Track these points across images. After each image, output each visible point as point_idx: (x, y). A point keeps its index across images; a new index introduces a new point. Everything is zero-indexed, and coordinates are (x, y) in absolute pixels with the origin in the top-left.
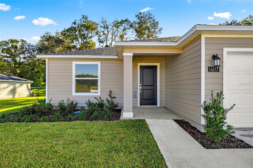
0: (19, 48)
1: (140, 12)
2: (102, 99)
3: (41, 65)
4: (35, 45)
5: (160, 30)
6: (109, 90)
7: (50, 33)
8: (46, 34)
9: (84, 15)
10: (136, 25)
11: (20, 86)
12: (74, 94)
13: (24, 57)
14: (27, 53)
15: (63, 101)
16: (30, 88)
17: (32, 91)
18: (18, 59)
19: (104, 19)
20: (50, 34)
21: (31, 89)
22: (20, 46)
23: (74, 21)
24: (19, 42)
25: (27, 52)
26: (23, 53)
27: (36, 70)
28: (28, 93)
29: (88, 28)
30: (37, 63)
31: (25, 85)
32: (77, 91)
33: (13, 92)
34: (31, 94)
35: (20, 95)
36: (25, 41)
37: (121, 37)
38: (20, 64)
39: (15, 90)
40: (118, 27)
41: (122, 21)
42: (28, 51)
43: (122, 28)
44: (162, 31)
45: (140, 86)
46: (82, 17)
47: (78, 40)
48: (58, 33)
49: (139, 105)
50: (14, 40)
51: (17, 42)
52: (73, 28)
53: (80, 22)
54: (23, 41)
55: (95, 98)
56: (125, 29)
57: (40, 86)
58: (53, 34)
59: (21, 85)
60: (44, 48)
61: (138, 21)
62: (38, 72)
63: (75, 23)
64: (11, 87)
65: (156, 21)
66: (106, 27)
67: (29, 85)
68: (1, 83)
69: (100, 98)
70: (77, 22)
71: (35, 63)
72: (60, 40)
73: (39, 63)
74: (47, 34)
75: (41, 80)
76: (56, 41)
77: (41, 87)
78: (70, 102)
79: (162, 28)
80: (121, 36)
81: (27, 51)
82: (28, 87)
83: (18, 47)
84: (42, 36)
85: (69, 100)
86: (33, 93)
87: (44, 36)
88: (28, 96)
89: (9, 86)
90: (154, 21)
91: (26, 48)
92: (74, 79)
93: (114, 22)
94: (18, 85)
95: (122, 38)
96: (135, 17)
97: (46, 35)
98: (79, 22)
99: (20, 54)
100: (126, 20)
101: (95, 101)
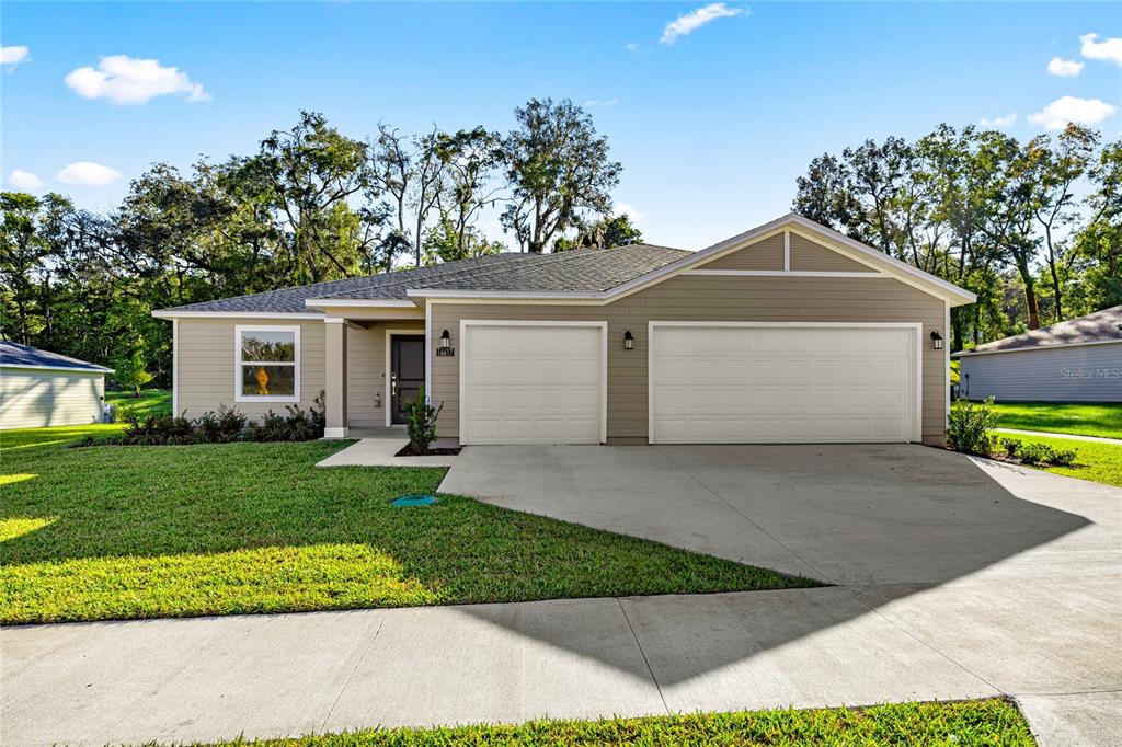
0: (39, 230)
1: (532, 102)
2: (301, 409)
3: (134, 302)
4: (111, 220)
5: (612, 174)
6: (319, 389)
7: (173, 168)
8: (153, 171)
9: (309, 112)
10: (522, 148)
11: (66, 387)
12: (239, 398)
13: (60, 267)
14: (75, 252)
15: (212, 412)
16: (101, 392)
17: (108, 406)
18: (34, 277)
19: (388, 131)
20: (173, 173)
21: (107, 398)
22: (41, 222)
23: (268, 136)
24: (38, 204)
25: (74, 247)
26: (57, 249)
27: (114, 321)
28: (93, 411)
29: (323, 163)
30: (117, 294)
31: (85, 383)
32: (245, 393)
33: (46, 405)
34: (105, 414)
35: (67, 416)
36: (64, 203)
37: (460, 197)
38: (46, 296)
39: (53, 401)
40: (444, 157)
41: (461, 136)
42: (77, 245)
43: (464, 162)
44: (620, 175)
45: (392, 380)
46: (299, 120)
47: (286, 209)
48: (205, 170)
49: (388, 424)
50: (19, 200)
51: (31, 204)
52: (267, 164)
53: (292, 140)
54: (55, 200)
55: (287, 407)
56: (473, 168)
57: (135, 389)
58: (187, 175)
59: (73, 380)
60: (149, 234)
61: (528, 133)
62: (123, 330)
63: (272, 143)
64: (39, 389)
65: (594, 138)
66: (398, 160)
67: (100, 383)
68: (5, 375)
69: (296, 406)
70: (281, 138)
71: (110, 295)
72: (213, 204)
73: (126, 293)
74: (160, 172)
75: (140, 362)
76: (198, 209)
77: (138, 390)
78: (226, 412)
79: (619, 164)
80: (459, 193)
81: (73, 243)
82: (94, 389)
83: (36, 224)
84: (139, 178)
85: (223, 407)
86: (112, 410)
87: (145, 182)
88: (95, 422)
89: (33, 386)
90: (585, 136)
91: (71, 233)
92: (239, 363)
93: (432, 137)
94: (60, 382)
95: (465, 201)
96: (515, 118)
97: (155, 175)
98: (288, 137)
99: (44, 253)
100: (475, 135)
101: (285, 415)
